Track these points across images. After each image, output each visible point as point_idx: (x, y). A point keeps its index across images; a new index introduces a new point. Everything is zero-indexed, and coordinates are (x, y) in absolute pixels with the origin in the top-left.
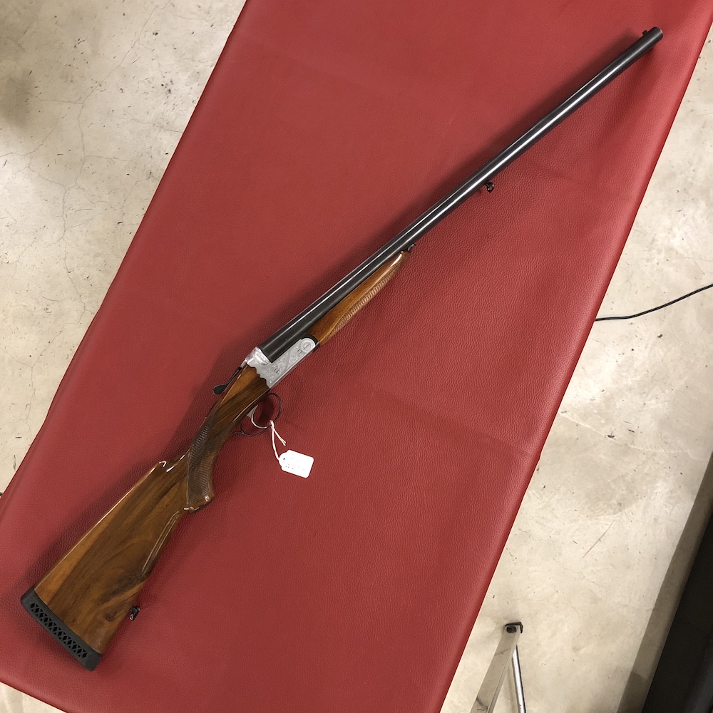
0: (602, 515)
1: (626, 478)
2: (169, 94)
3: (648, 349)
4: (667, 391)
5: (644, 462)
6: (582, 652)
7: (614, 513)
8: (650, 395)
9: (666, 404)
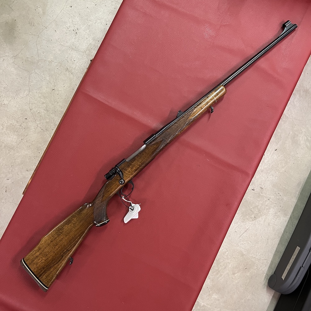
0: (248, 221)
1: (258, 207)
2: (76, 35)
3: (271, 155)
4: (277, 173)
5: (266, 201)
6: (236, 275)
7: (253, 221)
8: (270, 174)
9: (277, 177)
